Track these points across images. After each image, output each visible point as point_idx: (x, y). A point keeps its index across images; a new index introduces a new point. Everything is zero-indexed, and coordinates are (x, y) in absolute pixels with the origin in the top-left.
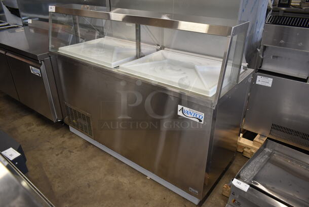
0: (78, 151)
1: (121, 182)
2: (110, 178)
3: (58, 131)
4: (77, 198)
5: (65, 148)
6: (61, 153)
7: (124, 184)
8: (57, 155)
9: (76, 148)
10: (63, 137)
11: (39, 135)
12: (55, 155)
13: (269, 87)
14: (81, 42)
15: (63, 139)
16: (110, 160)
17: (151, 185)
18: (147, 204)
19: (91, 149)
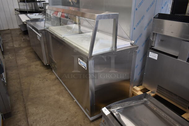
0: (50, 81)
1: (60, 100)
2: (56, 96)
3: (47, 70)
4: (36, 101)
5: (45, 78)
6: (42, 80)
7: (61, 101)
8: (40, 81)
9: (50, 79)
10: (48, 73)
11: (38, 71)
12: (39, 80)
13: (156, 60)
14: (63, 25)
15: (47, 74)
16: (62, 88)
17: (74, 105)
18: (65, 113)
19: (57, 81)
